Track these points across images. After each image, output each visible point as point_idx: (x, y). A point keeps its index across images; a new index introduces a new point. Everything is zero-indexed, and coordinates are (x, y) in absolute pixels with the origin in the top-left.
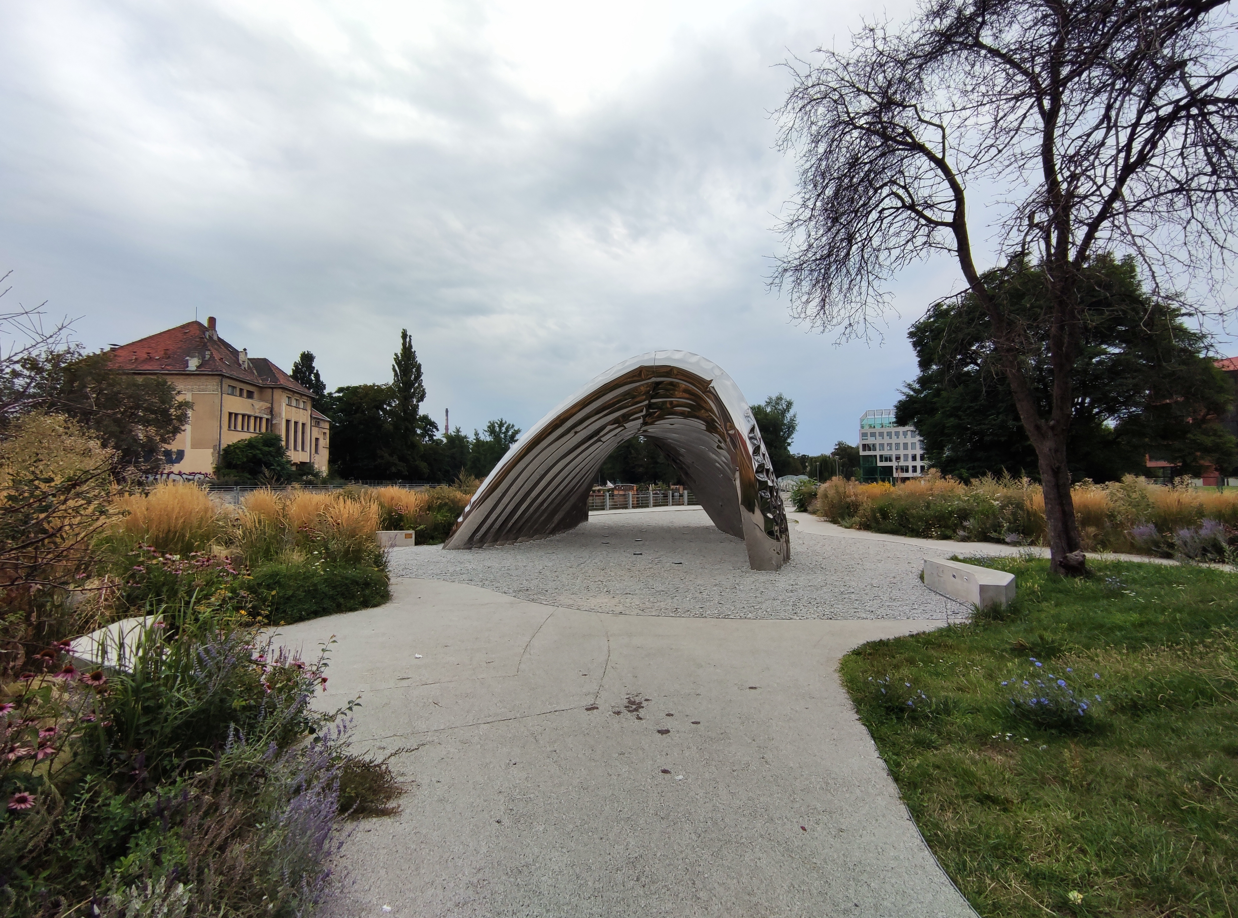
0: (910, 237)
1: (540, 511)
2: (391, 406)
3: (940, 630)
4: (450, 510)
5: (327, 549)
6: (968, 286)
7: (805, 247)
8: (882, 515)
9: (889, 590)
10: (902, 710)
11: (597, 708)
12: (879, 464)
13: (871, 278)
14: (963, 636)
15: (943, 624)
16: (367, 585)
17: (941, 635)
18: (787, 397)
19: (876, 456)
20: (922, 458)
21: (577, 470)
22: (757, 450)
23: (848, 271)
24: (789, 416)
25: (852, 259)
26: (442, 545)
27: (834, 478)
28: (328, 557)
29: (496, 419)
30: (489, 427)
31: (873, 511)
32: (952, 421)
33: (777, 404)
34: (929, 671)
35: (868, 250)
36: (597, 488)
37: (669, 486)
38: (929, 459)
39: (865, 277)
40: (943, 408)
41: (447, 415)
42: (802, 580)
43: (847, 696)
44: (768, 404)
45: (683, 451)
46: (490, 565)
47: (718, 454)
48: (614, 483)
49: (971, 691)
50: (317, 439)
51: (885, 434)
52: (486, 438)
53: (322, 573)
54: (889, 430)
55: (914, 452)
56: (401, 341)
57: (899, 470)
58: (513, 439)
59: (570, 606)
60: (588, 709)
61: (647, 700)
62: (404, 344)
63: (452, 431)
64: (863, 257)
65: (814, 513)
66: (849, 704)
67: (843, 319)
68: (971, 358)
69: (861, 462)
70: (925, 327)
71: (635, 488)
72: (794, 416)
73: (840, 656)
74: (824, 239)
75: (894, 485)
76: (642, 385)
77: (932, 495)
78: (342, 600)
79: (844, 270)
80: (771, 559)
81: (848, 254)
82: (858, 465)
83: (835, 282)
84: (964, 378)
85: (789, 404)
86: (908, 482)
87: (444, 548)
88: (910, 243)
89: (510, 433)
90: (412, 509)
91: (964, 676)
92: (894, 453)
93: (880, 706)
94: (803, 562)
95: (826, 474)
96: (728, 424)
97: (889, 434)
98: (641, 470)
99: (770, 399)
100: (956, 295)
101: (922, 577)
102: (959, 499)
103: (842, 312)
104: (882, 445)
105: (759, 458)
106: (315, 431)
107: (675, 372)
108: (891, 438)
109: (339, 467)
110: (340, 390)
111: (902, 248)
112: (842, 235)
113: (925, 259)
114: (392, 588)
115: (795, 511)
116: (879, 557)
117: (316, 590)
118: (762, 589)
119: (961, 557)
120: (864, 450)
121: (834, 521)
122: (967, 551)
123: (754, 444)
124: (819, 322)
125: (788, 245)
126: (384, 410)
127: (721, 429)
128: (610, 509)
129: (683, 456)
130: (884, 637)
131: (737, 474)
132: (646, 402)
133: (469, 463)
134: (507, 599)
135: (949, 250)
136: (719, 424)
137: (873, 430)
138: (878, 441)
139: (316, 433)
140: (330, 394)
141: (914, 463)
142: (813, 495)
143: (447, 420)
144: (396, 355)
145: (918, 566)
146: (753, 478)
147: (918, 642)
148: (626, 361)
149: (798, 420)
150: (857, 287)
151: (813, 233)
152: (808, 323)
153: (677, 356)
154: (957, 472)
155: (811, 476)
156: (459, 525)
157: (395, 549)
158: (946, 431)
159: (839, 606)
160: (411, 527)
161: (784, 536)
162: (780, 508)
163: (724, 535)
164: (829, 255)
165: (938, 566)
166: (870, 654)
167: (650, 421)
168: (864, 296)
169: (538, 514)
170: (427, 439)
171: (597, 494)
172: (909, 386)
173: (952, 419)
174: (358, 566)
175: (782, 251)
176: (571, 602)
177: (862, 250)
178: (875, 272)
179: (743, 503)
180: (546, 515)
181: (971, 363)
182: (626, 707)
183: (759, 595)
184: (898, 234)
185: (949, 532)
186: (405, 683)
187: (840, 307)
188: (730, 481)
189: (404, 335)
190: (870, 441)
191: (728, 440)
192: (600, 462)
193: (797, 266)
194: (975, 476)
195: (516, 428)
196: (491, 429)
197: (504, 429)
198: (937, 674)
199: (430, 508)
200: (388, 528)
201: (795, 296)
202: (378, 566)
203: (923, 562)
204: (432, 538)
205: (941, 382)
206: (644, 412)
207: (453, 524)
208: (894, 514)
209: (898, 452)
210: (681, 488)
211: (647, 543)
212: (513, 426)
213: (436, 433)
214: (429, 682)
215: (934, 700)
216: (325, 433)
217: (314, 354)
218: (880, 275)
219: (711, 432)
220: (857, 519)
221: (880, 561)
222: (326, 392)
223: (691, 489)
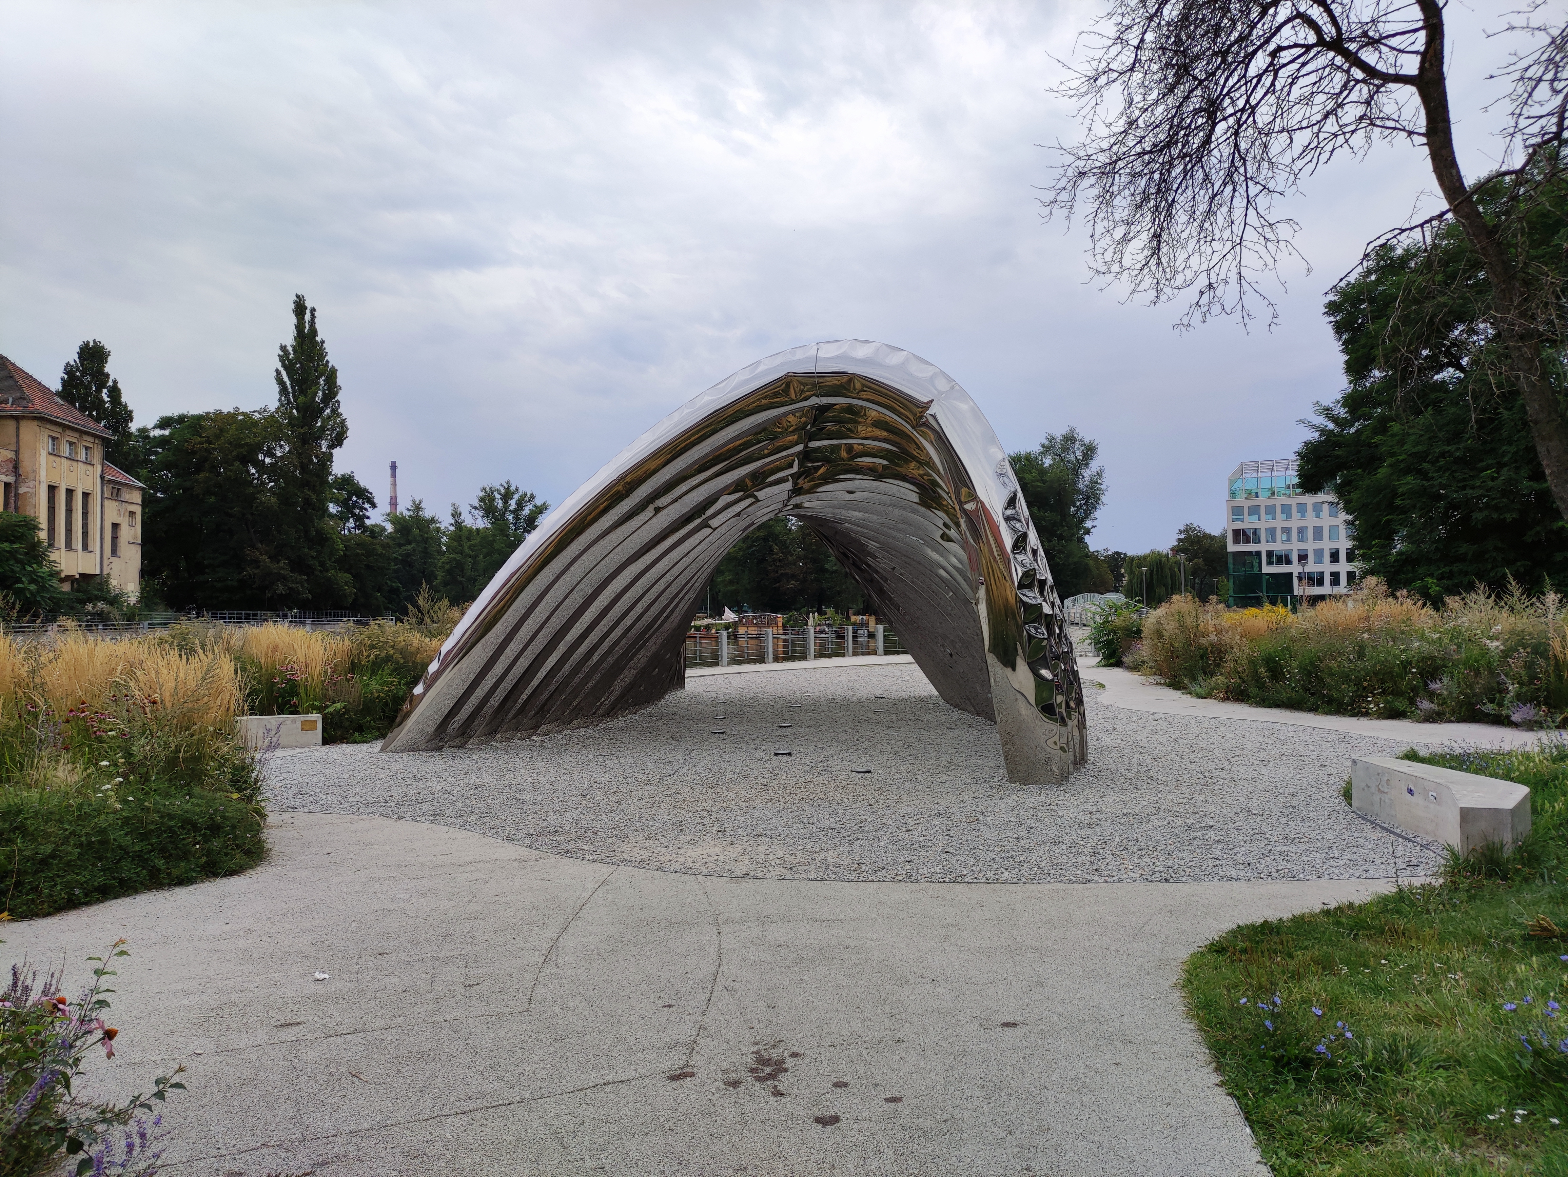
0: (1330, 105)
1: (586, 669)
2: (273, 456)
3: (1384, 900)
4: (398, 670)
5: (128, 755)
6: (1445, 206)
7: (1120, 125)
8: (1269, 670)
9: (1283, 820)
10: (1306, 1064)
11: (692, 1075)
12: (1266, 569)
13: (1254, 190)
14: (1428, 912)
15: (1387, 888)
16: (215, 829)
17: (1385, 911)
18: (1086, 435)
19: (1258, 553)
20: (1350, 557)
21: (661, 585)
22: (1020, 542)
23: (1207, 177)
24: (1087, 474)
25: (1215, 152)
26: (379, 744)
27: (1175, 598)
28: (132, 771)
29: (496, 482)
30: (482, 500)
31: (1252, 662)
32: (1410, 482)
33: (1065, 450)
34: (1360, 984)
35: (1249, 133)
36: (705, 622)
37: (848, 618)
38: (1365, 558)
39: (1241, 190)
40: (1392, 455)
41: (394, 475)
42: (1112, 803)
43: (1197, 1036)
44: (1047, 449)
45: (872, 545)
46: (479, 782)
47: (943, 553)
48: (739, 611)
49: (1444, 1024)
50: (115, 526)
51: (1278, 510)
52: (476, 521)
53: (118, 806)
54: (1286, 501)
55: (1334, 545)
56: (293, 320)
57: (1305, 581)
58: (531, 524)
59: (642, 864)
60: (673, 1078)
61: (794, 1055)
62: (299, 327)
63: (404, 508)
64: (1237, 146)
65: (1135, 668)
66: (1202, 1053)
67: (1196, 275)
68: (1448, 353)
69: (1231, 566)
70: (1360, 292)
71: (780, 620)
72: (1099, 475)
73: (1184, 954)
74: (1160, 109)
75: (1294, 610)
76: (793, 413)
77: (1369, 630)
78: (160, 863)
79: (1200, 175)
80: (1048, 761)
81: (1207, 140)
82: (1225, 571)
83: (1181, 199)
84: (1433, 396)
85: (1089, 451)
86: (1321, 605)
87: (383, 749)
88: (1332, 118)
89: (526, 512)
90: (317, 671)
91: (1429, 992)
92: (1294, 547)
93: (1263, 1056)
94: (1113, 766)
95: (1161, 591)
96: (964, 490)
97: (1286, 510)
98: (792, 584)
99: (1051, 439)
100: (1422, 226)
101: (1347, 795)
102: (1422, 638)
103: (1195, 260)
104: (1272, 531)
105: (1026, 558)
106: (111, 507)
107: (858, 385)
108: (1289, 517)
109: (164, 584)
110: (165, 423)
111: (1315, 129)
112: (1195, 102)
113: (1362, 152)
114: (271, 836)
115: (1099, 665)
116: (1263, 755)
117: (104, 842)
118: (1030, 822)
119: (1424, 753)
120: (1236, 541)
121: (1175, 684)
122: (1436, 741)
123: (1014, 530)
124: (1148, 281)
125: (1087, 122)
126: (260, 465)
127: (948, 499)
128: (730, 663)
129: (874, 557)
130: (1272, 915)
131: (982, 592)
132: (800, 447)
133: (440, 575)
134: (512, 851)
135: (1410, 133)
136: (945, 488)
137: (1253, 502)
138: (1263, 524)
139: (113, 512)
140: (143, 431)
141: (1335, 568)
142: (1135, 633)
143: (394, 484)
144: (283, 348)
145: (1340, 771)
146: (1012, 600)
147: (1338, 924)
148: (758, 363)
149: (1106, 482)
150: (1225, 209)
151: (1137, 98)
152: (1125, 284)
153: (862, 352)
154: (1418, 584)
155: (1130, 594)
156: (415, 701)
157: (278, 753)
158: (1398, 502)
159: (1185, 855)
160: (314, 707)
161: (1074, 715)
162: (1067, 657)
163: (957, 715)
164: (1170, 143)
165: (1380, 773)
166: (1244, 951)
167: (806, 486)
168: (1237, 228)
169: (581, 675)
170: (351, 524)
171: (704, 633)
172: (1327, 412)
173: (1409, 478)
174: (197, 790)
175: (1075, 137)
176: (645, 855)
177: (1236, 133)
178: (1261, 179)
179: (993, 649)
180: (597, 677)
181: (1449, 365)
182: (752, 1070)
183: (1024, 834)
184: (1307, 100)
185: (1401, 704)
186: (290, 1034)
187: (1190, 249)
188: (968, 604)
189: (300, 308)
190: (1248, 523)
191: (962, 522)
192: (708, 570)
193: (1105, 165)
194: (1453, 591)
195: (538, 502)
196: (487, 504)
197: (513, 504)
198: (1377, 990)
199: (354, 667)
200: (265, 711)
201: (1100, 228)
202: (239, 790)
203: (1349, 763)
204: (360, 729)
205: (1389, 403)
206: (795, 468)
207: (403, 699)
208: (1294, 668)
209: (1302, 546)
210: (872, 620)
211: (802, 731)
212: (532, 497)
213: (370, 512)
214: (343, 1029)
215: (1369, 1042)
216: (132, 514)
217: (108, 346)
218: (1271, 185)
219: (929, 507)
220: (1220, 679)
221: (1264, 762)
222: (134, 427)
223: (890, 623)
